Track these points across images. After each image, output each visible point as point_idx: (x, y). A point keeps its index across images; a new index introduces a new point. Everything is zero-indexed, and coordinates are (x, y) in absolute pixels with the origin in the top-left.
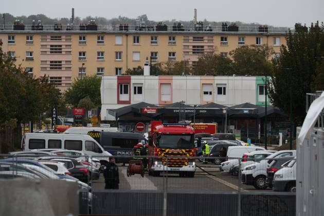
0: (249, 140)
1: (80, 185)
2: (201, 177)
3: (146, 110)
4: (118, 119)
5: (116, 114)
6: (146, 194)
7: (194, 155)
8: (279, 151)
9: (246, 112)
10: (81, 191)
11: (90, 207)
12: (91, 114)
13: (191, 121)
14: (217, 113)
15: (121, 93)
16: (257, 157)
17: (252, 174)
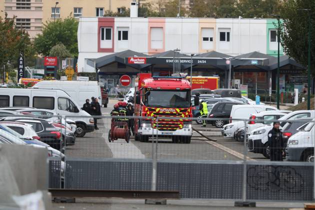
0: (258, 98)
1: (50, 153)
2: (199, 143)
3: (132, 59)
4: (99, 71)
5: (96, 64)
6: (131, 163)
7: (190, 116)
8: (293, 111)
9: (254, 63)
10: (52, 160)
11: (62, 179)
12: (65, 64)
13: (187, 74)
14: (219, 64)
15: (103, 39)
16: (267, 118)
17: (261, 140)
